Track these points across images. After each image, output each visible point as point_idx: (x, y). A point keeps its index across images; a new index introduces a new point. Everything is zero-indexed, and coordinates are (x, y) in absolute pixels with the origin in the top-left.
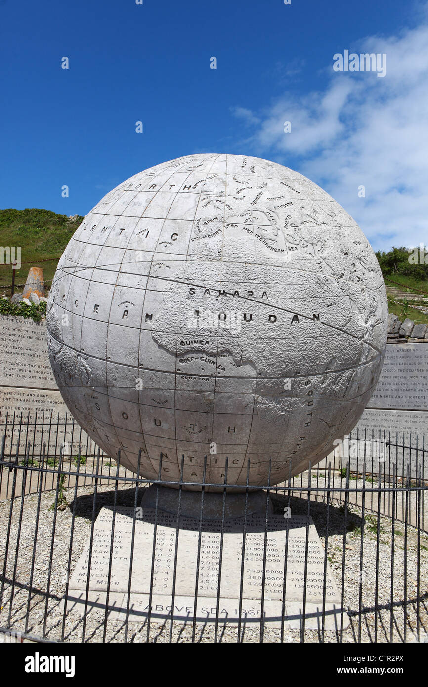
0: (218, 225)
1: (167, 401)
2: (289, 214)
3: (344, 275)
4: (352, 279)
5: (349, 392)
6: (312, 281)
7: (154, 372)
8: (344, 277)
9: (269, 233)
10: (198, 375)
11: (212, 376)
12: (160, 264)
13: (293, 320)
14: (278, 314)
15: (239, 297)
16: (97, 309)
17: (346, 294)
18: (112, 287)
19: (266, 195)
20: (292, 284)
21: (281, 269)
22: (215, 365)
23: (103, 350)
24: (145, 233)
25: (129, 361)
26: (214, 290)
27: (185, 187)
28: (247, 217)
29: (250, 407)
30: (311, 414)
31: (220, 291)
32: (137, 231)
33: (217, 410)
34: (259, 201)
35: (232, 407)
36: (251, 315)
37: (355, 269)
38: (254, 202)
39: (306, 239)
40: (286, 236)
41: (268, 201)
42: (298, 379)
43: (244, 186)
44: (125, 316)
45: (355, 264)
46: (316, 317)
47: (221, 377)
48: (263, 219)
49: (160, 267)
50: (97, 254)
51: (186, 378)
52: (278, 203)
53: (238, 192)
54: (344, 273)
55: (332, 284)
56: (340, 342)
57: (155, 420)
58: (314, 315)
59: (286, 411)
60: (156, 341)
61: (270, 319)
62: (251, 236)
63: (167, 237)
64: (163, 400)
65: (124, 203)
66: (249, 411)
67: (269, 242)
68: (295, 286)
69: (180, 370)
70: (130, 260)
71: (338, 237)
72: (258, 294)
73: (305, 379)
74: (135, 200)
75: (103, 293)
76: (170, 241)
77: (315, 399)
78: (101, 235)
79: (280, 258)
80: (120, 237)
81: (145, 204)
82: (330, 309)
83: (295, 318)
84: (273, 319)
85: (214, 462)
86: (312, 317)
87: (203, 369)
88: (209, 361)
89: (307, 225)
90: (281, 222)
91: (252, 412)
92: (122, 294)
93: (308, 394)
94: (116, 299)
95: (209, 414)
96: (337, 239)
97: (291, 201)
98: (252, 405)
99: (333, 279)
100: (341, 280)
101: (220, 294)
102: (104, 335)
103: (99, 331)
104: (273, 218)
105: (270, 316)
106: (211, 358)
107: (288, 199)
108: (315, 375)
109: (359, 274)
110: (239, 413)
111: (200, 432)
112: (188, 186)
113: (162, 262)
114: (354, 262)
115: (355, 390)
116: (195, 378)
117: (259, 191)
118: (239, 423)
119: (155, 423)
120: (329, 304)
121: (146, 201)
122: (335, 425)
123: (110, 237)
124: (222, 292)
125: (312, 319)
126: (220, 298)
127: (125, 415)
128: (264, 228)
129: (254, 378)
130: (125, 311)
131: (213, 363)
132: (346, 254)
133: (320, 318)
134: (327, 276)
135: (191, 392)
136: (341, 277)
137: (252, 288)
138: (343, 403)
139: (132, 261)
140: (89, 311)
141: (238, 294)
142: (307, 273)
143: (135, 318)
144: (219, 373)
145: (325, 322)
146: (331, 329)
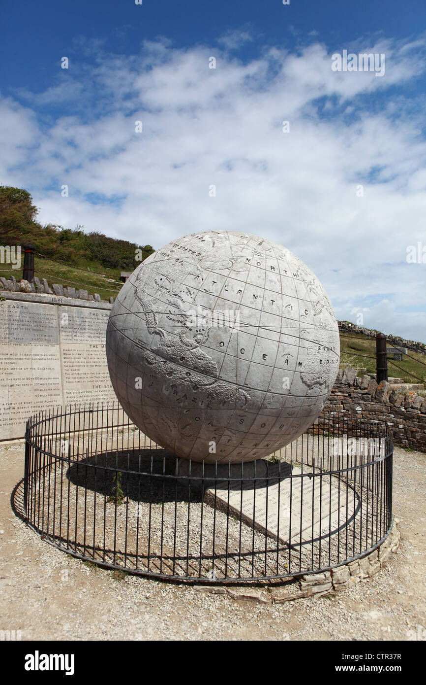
7: (296, 397)
16: (265, 357)
18: (278, 343)
23: (267, 385)
25: (284, 392)
44: (286, 364)
49: (304, 332)
60: (302, 379)
75: (270, 347)
76: (305, 315)
92: (284, 349)
94: (281, 352)
102: (269, 375)
103: (266, 372)
130: (286, 360)
139: (288, 326)
140: (257, 358)
143: (292, 365)
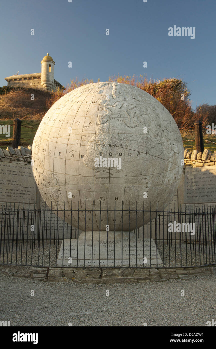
0: (107, 119)
1: (90, 189)
2: (135, 111)
3: (158, 135)
4: (162, 136)
5: (164, 182)
6: (145, 139)
7: (85, 177)
8: (159, 136)
9: (127, 121)
10: (102, 177)
11: (108, 177)
12: (85, 135)
13: (138, 154)
14: (132, 152)
15: (116, 146)
16: (60, 154)
17: (160, 143)
18: (66, 145)
19: (126, 104)
20: (137, 140)
21: (133, 135)
22: (109, 173)
23: (64, 170)
24: (78, 123)
25: (75, 174)
26: (107, 144)
27: (92, 102)
28: (118, 114)
29: (123, 189)
30: (148, 191)
31: (109, 144)
32: (75, 122)
33: (110, 191)
34: (123, 107)
35: (116, 189)
36: (122, 153)
37: (164, 132)
38: (121, 108)
39: (142, 122)
40: (134, 121)
41: (127, 107)
42: (141, 177)
43: (116, 101)
44: (73, 156)
45: (164, 130)
46: (147, 153)
47: (111, 177)
48: (125, 115)
49: (85, 136)
50: (58, 131)
51: (98, 179)
52: (130, 107)
53: (114, 104)
54: (158, 134)
55: (153, 139)
56: (158, 162)
57: (86, 197)
58: (146, 152)
59: (138, 190)
60: (85, 165)
61: (129, 154)
62: (120, 122)
63: (87, 124)
64: (89, 188)
65: (67, 109)
66: (123, 191)
67: (127, 124)
68: (138, 141)
69: (95, 176)
70: (73, 134)
71: (156, 119)
72: (124, 145)
73: (144, 177)
74: (72, 108)
75: (62, 148)
76: (89, 125)
77: (149, 185)
78: (59, 123)
79: (132, 130)
80: (68, 124)
81: (77, 110)
82: (153, 149)
83: (139, 153)
84: (130, 154)
85: (110, 214)
86: (146, 153)
87: (104, 175)
88: (107, 172)
89: (143, 116)
90: (132, 115)
91: (124, 191)
92: (71, 148)
93: (146, 183)
94: (68, 150)
95: (107, 193)
96: (156, 120)
97: (136, 106)
98: (124, 188)
99: (154, 137)
100: (157, 137)
101: (109, 145)
102: (64, 164)
103: (62, 163)
104: (129, 114)
105: (129, 153)
106: (107, 171)
107: (135, 105)
108: (148, 175)
109: (166, 134)
110: (119, 192)
111: (104, 200)
112: (94, 102)
113: (86, 134)
114: (163, 129)
115: (167, 182)
116: (101, 179)
117: (123, 102)
118: (119, 196)
119: (86, 198)
120: (152, 147)
121: (77, 108)
122: (159, 197)
123: (63, 124)
124: (110, 145)
125: (145, 153)
126: (109, 147)
127: (73, 196)
128: (125, 118)
129: (124, 177)
130: (72, 154)
131: (108, 172)
132: (160, 126)
133: (149, 153)
134: (151, 136)
135: (100, 184)
136: (157, 136)
137: (121, 143)
138: (162, 187)
139: (74, 134)
140: (57, 155)
141: (116, 145)
142: (143, 135)
143: (77, 157)
144: (111, 176)
145: (151, 154)
146: (154, 157)
